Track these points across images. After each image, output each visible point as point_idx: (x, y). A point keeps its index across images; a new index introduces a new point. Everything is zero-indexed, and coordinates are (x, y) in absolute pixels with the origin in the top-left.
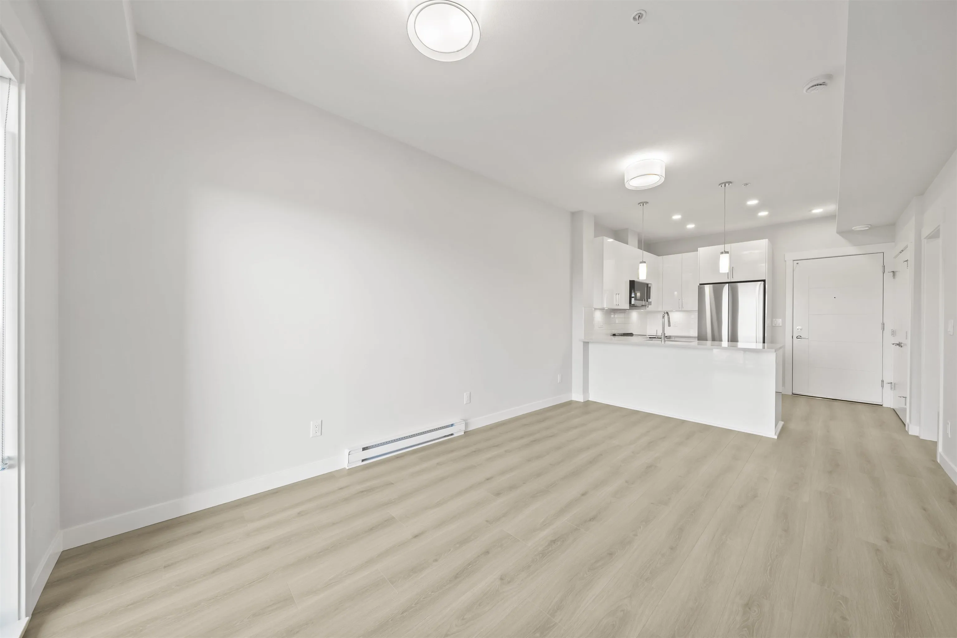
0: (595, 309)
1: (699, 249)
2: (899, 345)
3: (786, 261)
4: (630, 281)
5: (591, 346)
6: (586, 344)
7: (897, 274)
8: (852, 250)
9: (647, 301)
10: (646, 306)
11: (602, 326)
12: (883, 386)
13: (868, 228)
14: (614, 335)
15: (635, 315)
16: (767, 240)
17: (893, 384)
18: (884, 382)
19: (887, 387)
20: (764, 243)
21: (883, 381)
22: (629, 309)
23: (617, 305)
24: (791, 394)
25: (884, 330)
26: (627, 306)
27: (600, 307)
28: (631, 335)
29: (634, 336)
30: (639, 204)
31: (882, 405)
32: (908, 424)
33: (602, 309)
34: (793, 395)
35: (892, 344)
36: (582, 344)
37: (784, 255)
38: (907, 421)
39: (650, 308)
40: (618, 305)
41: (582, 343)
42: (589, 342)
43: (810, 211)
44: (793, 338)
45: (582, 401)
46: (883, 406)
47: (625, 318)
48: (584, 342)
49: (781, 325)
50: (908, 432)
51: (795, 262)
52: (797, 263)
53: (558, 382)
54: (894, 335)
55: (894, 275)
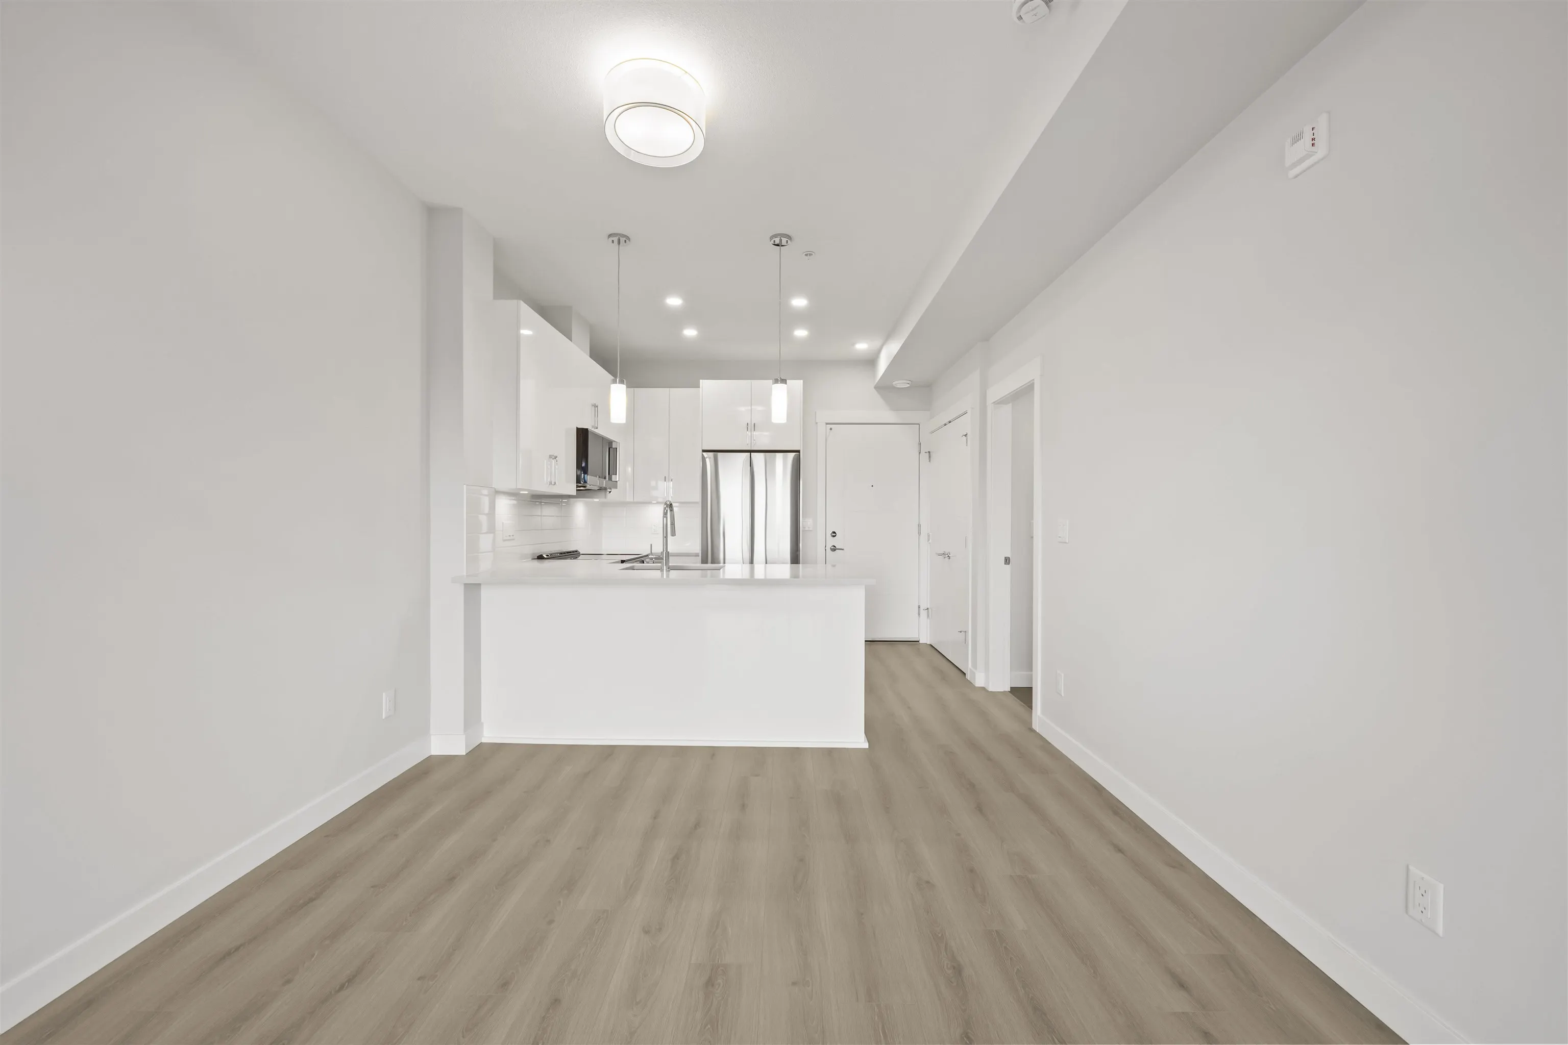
0: (498, 492)
1: (701, 381)
2: (946, 555)
3: (817, 423)
4: (578, 429)
5: (486, 594)
6: (472, 589)
7: (933, 455)
8: (888, 415)
9: (610, 479)
10: (605, 489)
11: (512, 537)
12: (919, 614)
13: (908, 385)
14: (540, 557)
15: (580, 509)
16: (802, 381)
17: (930, 610)
18: (921, 608)
19: (924, 613)
20: (798, 387)
21: (919, 607)
22: (575, 494)
23: (551, 483)
25: (919, 533)
26: (571, 489)
27: (510, 486)
28: (573, 555)
29: (581, 556)
30: (610, 236)
31: (918, 641)
33: (513, 494)
36: (460, 591)
37: (816, 413)
39: (614, 495)
40: (555, 483)
41: (463, 587)
42: (479, 585)
43: (854, 344)
44: (826, 549)
45: (463, 752)
46: (921, 642)
47: (561, 516)
48: (467, 586)
50: (971, 684)
51: (829, 426)
52: (831, 429)
53: (384, 717)
54: (930, 541)
55: (930, 457)
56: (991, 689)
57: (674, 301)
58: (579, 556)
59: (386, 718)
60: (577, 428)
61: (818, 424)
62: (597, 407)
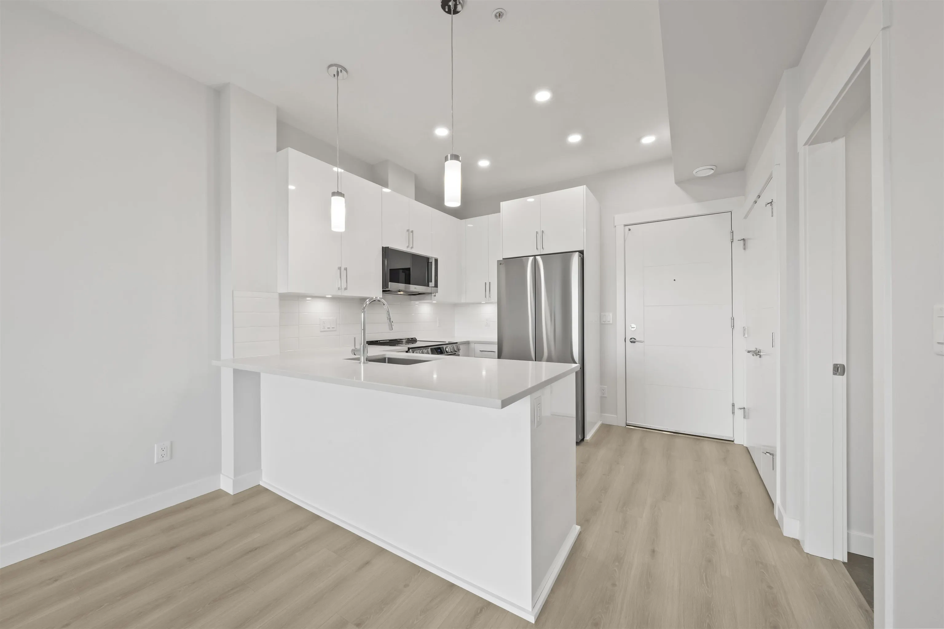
1: (500, 205)
2: (757, 353)
3: (615, 226)
7: (749, 244)
8: (693, 208)
9: (428, 285)
12: (733, 413)
13: (712, 172)
16: (585, 186)
17: (746, 410)
18: (735, 406)
19: (739, 413)
20: (581, 191)
21: (733, 405)
22: (383, 297)
24: (624, 425)
25: (734, 328)
26: (380, 293)
31: (733, 441)
32: (779, 508)
34: (627, 427)
35: (746, 350)
36: (231, 372)
37: (614, 217)
38: (778, 502)
41: (231, 370)
43: (639, 139)
44: (625, 341)
45: (232, 493)
46: (735, 442)
49: (611, 322)
50: (780, 527)
51: (627, 228)
52: (630, 230)
53: (155, 462)
54: (746, 336)
55: (744, 245)
56: (808, 549)
57: (442, 132)
58: (417, 342)
59: (157, 463)
60: (382, 247)
61: (617, 226)
62: (412, 232)
